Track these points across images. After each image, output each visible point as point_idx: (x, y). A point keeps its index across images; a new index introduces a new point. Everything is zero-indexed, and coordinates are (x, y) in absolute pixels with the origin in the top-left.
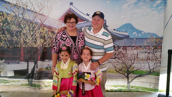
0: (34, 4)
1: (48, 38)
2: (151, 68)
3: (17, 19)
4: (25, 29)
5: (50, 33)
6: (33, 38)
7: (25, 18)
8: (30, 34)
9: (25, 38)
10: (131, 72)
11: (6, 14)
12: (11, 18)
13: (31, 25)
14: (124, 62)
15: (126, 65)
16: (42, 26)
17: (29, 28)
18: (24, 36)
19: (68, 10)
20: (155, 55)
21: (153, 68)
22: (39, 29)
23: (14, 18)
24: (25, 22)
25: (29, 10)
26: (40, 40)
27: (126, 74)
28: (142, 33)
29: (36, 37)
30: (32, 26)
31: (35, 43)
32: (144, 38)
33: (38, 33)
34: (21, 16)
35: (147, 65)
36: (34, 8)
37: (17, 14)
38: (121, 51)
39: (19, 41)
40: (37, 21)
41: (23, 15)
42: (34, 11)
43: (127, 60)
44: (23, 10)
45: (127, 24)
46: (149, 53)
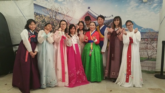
0: (63, 9)
2: (149, 55)
3: (52, 20)
7: (57, 19)
11: (44, 16)
12: (47, 19)
16: (69, 24)
19: (87, 12)
20: (152, 45)
21: (151, 56)
24: (57, 22)
25: (59, 13)
28: (142, 28)
32: (143, 33)
34: (54, 17)
35: (146, 53)
36: (63, 12)
37: (51, 16)
42: (63, 13)
44: (55, 13)
46: (147, 44)
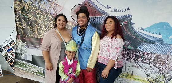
3: (33, 8)
4: (40, 19)
7: (41, 7)
8: (44, 25)
9: (39, 29)
11: (24, 2)
12: (27, 7)
13: (46, 15)
17: (44, 18)
18: (39, 27)
22: (53, 20)
23: (30, 6)
24: (41, 12)
33: (52, 24)
34: (37, 5)
37: (34, 2)
39: (33, 31)
40: (52, 12)
41: (39, 4)
45: (162, 22)
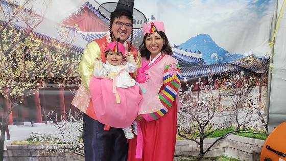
1: (42, 60)
5: (46, 50)
6: (8, 59)
8: (3, 51)
10: (208, 135)
13: (4, 31)
14: (196, 116)
15: (198, 122)
16: (31, 34)
19: (83, 5)
20: (249, 97)
22: (23, 40)
25: (3, 2)
26: (24, 63)
27: (198, 140)
29: (17, 58)
30: (7, 34)
31: (14, 69)
33: (21, 48)
38: (189, 94)
40: (18, 24)
42: (14, 3)
43: (201, 112)
45: (200, 35)
46: (240, 95)
